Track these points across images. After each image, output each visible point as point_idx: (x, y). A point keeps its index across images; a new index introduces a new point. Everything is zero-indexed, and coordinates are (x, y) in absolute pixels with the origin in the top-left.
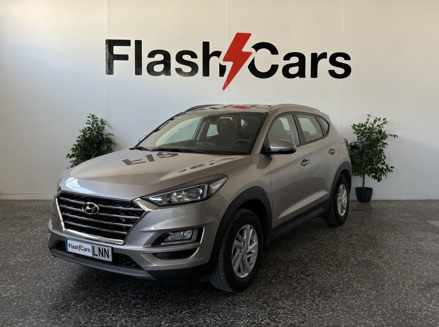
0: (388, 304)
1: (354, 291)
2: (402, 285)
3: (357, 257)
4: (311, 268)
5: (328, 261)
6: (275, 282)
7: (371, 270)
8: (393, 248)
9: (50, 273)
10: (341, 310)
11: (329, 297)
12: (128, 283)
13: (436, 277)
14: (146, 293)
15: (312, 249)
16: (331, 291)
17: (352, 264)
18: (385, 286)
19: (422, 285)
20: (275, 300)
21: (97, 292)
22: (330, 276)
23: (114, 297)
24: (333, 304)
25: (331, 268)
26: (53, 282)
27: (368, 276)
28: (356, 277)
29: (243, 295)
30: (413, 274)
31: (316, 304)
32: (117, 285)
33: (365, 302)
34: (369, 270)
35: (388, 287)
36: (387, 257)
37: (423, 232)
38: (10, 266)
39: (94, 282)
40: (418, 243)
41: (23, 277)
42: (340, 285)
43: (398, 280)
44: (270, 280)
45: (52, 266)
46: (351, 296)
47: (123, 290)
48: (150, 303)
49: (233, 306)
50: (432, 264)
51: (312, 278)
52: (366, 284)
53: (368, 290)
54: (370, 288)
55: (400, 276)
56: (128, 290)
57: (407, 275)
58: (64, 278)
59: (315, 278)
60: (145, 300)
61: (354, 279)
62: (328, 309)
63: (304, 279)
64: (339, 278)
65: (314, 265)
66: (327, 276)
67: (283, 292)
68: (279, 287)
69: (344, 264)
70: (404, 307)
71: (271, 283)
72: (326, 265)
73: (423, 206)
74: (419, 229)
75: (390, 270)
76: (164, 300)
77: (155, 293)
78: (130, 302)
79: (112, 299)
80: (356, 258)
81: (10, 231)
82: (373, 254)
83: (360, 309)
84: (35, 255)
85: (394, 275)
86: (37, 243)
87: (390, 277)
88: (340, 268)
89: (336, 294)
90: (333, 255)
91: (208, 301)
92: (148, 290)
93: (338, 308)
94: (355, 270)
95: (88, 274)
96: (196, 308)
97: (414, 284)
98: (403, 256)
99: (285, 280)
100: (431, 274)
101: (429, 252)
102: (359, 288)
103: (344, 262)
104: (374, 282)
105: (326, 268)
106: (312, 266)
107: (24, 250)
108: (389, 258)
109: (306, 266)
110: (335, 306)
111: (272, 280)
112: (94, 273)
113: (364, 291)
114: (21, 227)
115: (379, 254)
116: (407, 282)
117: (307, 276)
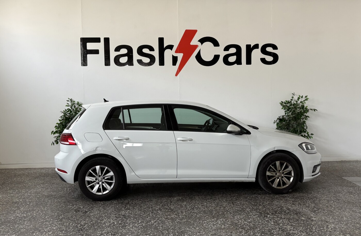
1: (288, 233)
2: (326, 228)
3: (289, 207)
4: (252, 216)
5: (266, 210)
6: (224, 228)
7: (300, 217)
8: (317, 199)
9: (43, 224)
12: (106, 231)
13: (353, 221)
15: (252, 201)
16: (270, 234)
17: (285, 212)
18: (313, 228)
19: (343, 227)
22: (268, 222)
26: (46, 232)
27: (299, 221)
28: (289, 222)
30: (334, 219)
32: (97, 233)
35: (315, 230)
37: (340, 186)
38: (11, 220)
39: (79, 231)
40: (337, 195)
41: (22, 229)
42: (276, 229)
43: (322, 224)
44: (220, 226)
45: (44, 220)
50: (349, 211)
51: (253, 224)
52: (297, 228)
53: (300, 232)
54: (301, 231)
55: (325, 221)
57: (329, 220)
58: (55, 228)
59: (256, 224)
61: (288, 224)
63: (247, 225)
64: (275, 223)
65: (255, 214)
66: (266, 222)
68: (228, 231)
69: (278, 212)
71: (221, 228)
72: (264, 213)
73: (338, 166)
74: (337, 184)
75: (315, 216)
81: (9, 193)
82: (301, 205)
84: (30, 211)
85: (319, 220)
86: (32, 202)
87: (316, 222)
88: (275, 216)
90: (270, 206)
94: (288, 217)
95: (74, 225)
97: (336, 226)
98: (325, 205)
99: (232, 226)
100: (349, 219)
101: (346, 202)
102: (292, 231)
103: (278, 211)
104: (304, 226)
105: (264, 216)
106: (253, 214)
107: (22, 207)
108: (315, 207)
109: (248, 215)
111: (222, 226)
112: (78, 224)
113: (296, 233)
115: (306, 204)
116: (330, 225)
117: (250, 222)
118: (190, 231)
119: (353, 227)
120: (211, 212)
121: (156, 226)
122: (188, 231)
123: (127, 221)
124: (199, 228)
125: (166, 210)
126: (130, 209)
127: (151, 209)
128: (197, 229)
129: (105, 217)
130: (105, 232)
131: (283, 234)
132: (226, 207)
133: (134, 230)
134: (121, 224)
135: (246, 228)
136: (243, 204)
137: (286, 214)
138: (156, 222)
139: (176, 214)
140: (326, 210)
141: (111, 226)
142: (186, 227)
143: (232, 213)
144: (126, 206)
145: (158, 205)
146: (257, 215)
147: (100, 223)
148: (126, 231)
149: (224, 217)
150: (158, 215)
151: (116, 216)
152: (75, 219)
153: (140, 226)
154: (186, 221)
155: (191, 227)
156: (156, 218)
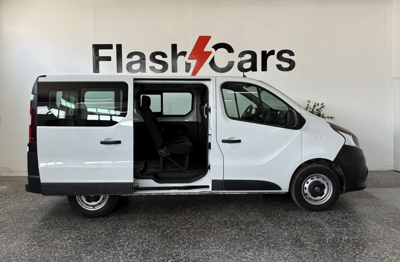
0: (329, 254)
1: (302, 244)
2: (339, 240)
4: (267, 227)
5: (280, 221)
6: (239, 238)
7: (315, 228)
9: (62, 233)
10: (292, 259)
11: (282, 249)
13: (367, 233)
14: (138, 247)
15: (267, 212)
16: (283, 245)
17: (299, 224)
18: (326, 240)
19: (356, 239)
20: (239, 252)
21: (101, 247)
22: (282, 233)
23: (114, 250)
24: (285, 254)
25: (283, 227)
26: (65, 240)
27: (313, 233)
28: (303, 234)
29: (214, 248)
31: (272, 255)
32: (115, 242)
33: (310, 253)
34: (313, 228)
35: (328, 241)
36: (328, 218)
39: (97, 240)
42: (290, 240)
43: (336, 235)
44: (234, 236)
45: (62, 228)
46: (299, 248)
47: (120, 246)
48: (143, 254)
49: (207, 257)
51: (267, 235)
52: (311, 239)
53: (313, 243)
54: (314, 242)
55: (339, 232)
56: (124, 245)
57: (344, 231)
59: (270, 235)
60: (138, 253)
61: (301, 235)
62: (281, 258)
63: (261, 236)
64: (289, 234)
65: (269, 225)
66: (280, 233)
67: (245, 246)
68: (242, 242)
69: (293, 223)
70: (341, 256)
71: (235, 239)
72: (278, 224)
75: (330, 228)
76: (152, 252)
77: (145, 248)
78: (127, 254)
79: (112, 252)
80: (302, 219)
82: (316, 216)
83: (306, 258)
87: (330, 233)
88: (289, 227)
89: (287, 247)
90: (284, 217)
91: (187, 253)
92: (140, 246)
93: (289, 257)
94: (302, 228)
95: (91, 234)
96: (178, 258)
97: (349, 238)
98: (340, 217)
99: (246, 236)
100: (364, 231)
102: (305, 242)
104: (317, 237)
105: (278, 227)
106: (267, 225)
107: (38, 215)
109: (262, 226)
110: (287, 256)
111: (236, 237)
112: (95, 233)
113: (309, 244)
114: (32, 198)
115: (321, 216)
116: (344, 237)
117: (263, 233)
118: (205, 241)
119: (366, 240)
120: (226, 222)
121: (171, 235)
122: (203, 241)
123: (143, 231)
124: (214, 238)
125: (181, 220)
126: (145, 219)
127: (165, 219)
128: (212, 239)
129: (121, 226)
130: (122, 241)
131: (297, 245)
132: (241, 218)
133: (150, 239)
134: (136, 233)
135: (260, 238)
136: (257, 215)
137: (300, 225)
138: (171, 231)
139: (191, 224)
140: (341, 222)
141: (127, 236)
142: (201, 237)
143: (246, 224)
144: (140, 216)
145: (173, 215)
146: (271, 226)
147: (116, 232)
148: (143, 240)
149: (238, 228)
150: (173, 225)
151: (131, 225)
152: (92, 228)
153: (155, 235)
154: (200, 231)
155: (206, 237)
156: (171, 228)
